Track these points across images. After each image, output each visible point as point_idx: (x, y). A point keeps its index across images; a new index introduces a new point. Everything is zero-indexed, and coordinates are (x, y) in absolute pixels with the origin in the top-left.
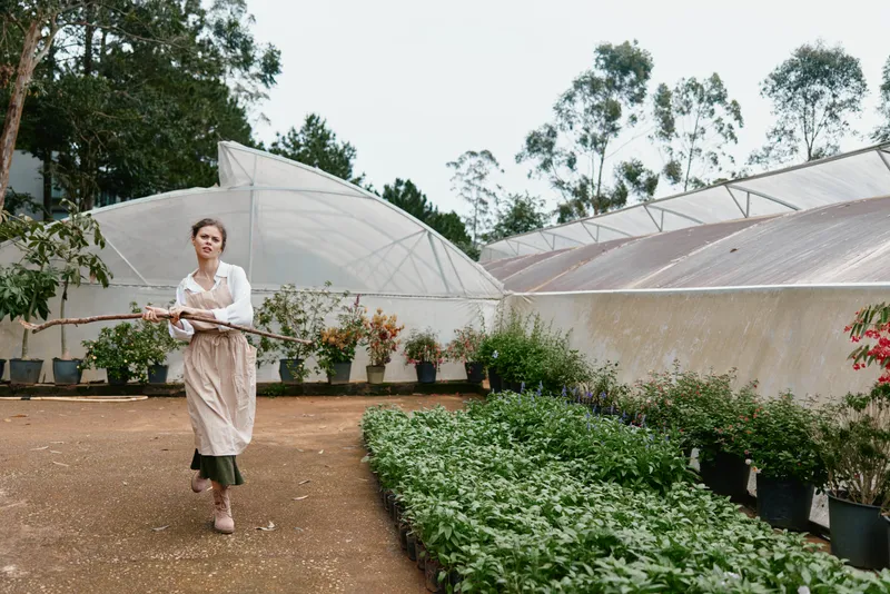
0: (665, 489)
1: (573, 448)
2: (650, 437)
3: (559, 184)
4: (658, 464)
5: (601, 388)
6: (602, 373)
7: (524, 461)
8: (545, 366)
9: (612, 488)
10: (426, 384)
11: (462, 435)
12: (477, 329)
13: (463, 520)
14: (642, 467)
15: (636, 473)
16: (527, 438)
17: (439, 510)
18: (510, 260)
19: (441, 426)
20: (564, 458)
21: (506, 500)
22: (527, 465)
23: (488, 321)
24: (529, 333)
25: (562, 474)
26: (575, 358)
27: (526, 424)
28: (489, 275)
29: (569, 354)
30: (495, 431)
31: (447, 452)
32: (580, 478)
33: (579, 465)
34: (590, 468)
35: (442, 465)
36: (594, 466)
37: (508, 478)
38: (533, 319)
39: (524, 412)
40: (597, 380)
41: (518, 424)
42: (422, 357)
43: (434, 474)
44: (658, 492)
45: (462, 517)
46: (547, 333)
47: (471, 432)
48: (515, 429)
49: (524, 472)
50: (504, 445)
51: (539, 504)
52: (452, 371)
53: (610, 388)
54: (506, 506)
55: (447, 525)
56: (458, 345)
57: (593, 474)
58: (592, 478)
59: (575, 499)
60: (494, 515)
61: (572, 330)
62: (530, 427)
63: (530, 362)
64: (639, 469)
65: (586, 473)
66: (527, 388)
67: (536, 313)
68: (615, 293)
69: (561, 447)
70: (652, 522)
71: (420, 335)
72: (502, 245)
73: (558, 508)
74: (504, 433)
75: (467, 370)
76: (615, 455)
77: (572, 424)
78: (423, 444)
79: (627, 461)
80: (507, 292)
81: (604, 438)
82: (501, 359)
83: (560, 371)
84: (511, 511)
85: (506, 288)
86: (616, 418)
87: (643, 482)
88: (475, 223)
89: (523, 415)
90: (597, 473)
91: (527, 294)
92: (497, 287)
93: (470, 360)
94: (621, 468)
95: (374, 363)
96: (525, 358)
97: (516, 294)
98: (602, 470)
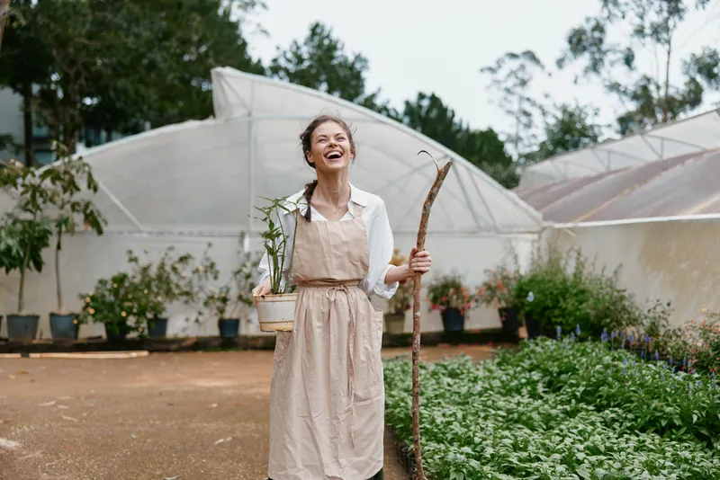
0: (712, 440)
1: (610, 397)
2: (699, 384)
3: (614, 87)
4: (704, 413)
5: (653, 331)
6: (651, 315)
7: (554, 412)
8: (588, 309)
9: (650, 439)
10: (454, 334)
11: (487, 385)
12: (511, 269)
13: (476, 466)
14: (685, 417)
15: (678, 423)
16: (559, 388)
17: (451, 456)
18: (555, 184)
19: (463, 376)
20: (599, 409)
21: (525, 449)
22: (557, 416)
23: (523, 258)
24: (570, 271)
25: (593, 424)
26: (622, 298)
27: (560, 373)
28: (523, 204)
29: (616, 294)
30: (524, 381)
31: (468, 403)
32: (614, 429)
33: (613, 415)
34: (626, 418)
35: (460, 415)
36: (630, 416)
37: (533, 429)
38: (574, 254)
39: (558, 360)
40: (647, 323)
41: (551, 373)
42: (448, 302)
43: (449, 423)
44: (705, 444)
45: (474, 463)
46: (591, 269)
47: (497, 383)
48: (547, 379)
49: (552, 423)
50: (533, 395)
51: (558, 452)
52: (482, 318)
53: (662, 331)
54: (525, 454)
55: (458, 471)
56: (489, 287)
57: (629, 425)
58: (628, 428)
59: (602, 448)
60: (511, 462)
61: (621, 265)
62: (563, 377)
63: (570, 304)
64: (682, 418)
65: (621, 423)
66: (564, 333)
67: (576, 248)
68: (670, 221)
69: (594, 397)
70: (684, 470)
71: (445, 278)
72: (546, 166)
73: (581, 456)
74: (533, 383)
75: (501, 316)
76: (655, 403)
77: (609, 371)
78: (442, 396)
79: (668, 409)
80: (546, 224)
81: (641, 385)
82: (536, 303)
83: (605, 313)
84: (531, 460)
85: (546, 218)
86: (660, 363)
87: (686, 433)
88: (516, 140)
89: (556, 363)
90: (634, 423)
91: (569, 225)
92: (534, 218)
93: (504, 304)
94: (661, 417)
95: (393, 311)
96: (565, 299)
97: (558, 226)
98: (639, 420)
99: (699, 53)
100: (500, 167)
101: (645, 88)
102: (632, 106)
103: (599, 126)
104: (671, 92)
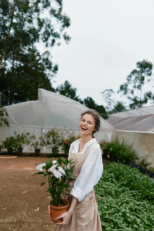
3: (129, 98)
5: (143, 163)
6: (143, 158)
8: (125, 154)
12: (106, 140)
18: (117, 119)
20: (131, 189)
23: (109, 138)
24: (121, 143)
26: (134, 152)
27: (119, 175)
33: (135, 193)
36: (140, 194)
38: (122, 139)
39: (119, 170)
40: (141, 160)
41: (117, 175)
50: (112, 182)
57: (140, 197)
61: (134, 143)
63: (121, 152)
67: (123, 137)
72: (114, 115)
74: (112, 177)
75: (103, 152)
76: (148, 190)
79: (151, 193)
80: (115, 130)
82: (112, 151)
83: (130, 156)
85: (115, 128)
88: (107, 108)
89: (118, 172)
90: (141, 196)
91: (121, 131)
92: (112, 128)
93: (104, 149)
94: (149, 196)
96: (120, 151)
97: (118, 130)
98: (143, 196)
100: (104, 114)
101: (136, 99)
102: (132, 102)
103: (126, 106)
104: (141, 100)
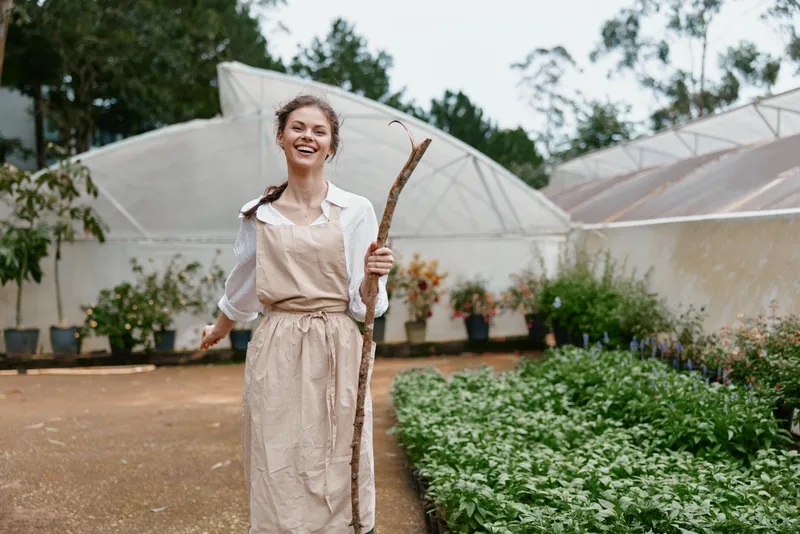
0: (750, 457)
1: (638, 412)
2: (735, 396)
3: (649, 82)
4: (740, 429)
5: (685, 339)
6: (684, 321)
7: (578, 428)
8: (617, 315)
9: (683, 459)
10: (478, 342)
11: (508, 400)
12: (538, 273)
13: (488, 495)
14: (720, 432)
15: (712, 439)
16: (585, 402)
17: (461, 484)
18: (585, 184)
19: (483, 390)
20: (627, 425)
21: (544, 473)
22: (582, 433)
23: (550, 261)
24: (599, 275)
25: (620, 442)
26: (653, 303)
27: (586, 385)
28: (550, 204)
29: (646, 299)
30: (547, 394)
31: (486, 420)
32: (643, 447)
33: (643, 432)
34: (656, 435)
35: (475, 435)
36: (661, 433)
37: (556, 449)
38: (603, 257)
39: (584, 370)
40: (679, 329)
41: (576, 385)
42: (471, 309)
43: (463, 444)
44: (742, 462)
45: (487, 491)
46: (620, 273)
47: (518, 397)
48: (572, 391)
49: (577, 441)
50: (558, 410)
51: (581, 476)
52: (508, 325)
53: (696, 338)
54: (545, 479)
55: (469, 500)
56: (514, 292)
57: (659, 442)
58: (659, 446)
59: (630, 471)
60: (529, 490)
61: (652, 269)
62: (590, 389)
63: (598, 310)
64: (716, 434)
65: (651, 442)
66: (592, 341)
67: (605, 250)
68: (705, 221)
69: (622, 411)
70: (718, 495)
71: (468, 283)
72: (576, 165)
73: (605, 480)
74: (556, 396)
75: (528, 322)
76: (688, 418)
77: (639, 384)
78: (458, 412)
79: (702, 425)
80: (574, 225)
81: (673, 399)
82: (564, 309)
83: (636, 319)
84: (551, 486)
85: (574, 219)
86: (694, 374)
87: (721, 450)
88: (546, 139)
89: (583, 374)
90: (664, 440)
91: (599, 226)
92: (562, 220)
93: (530, 311)
94: (694, 434)
95: (414, 319)
96: (593, 305)
97: (587, 227)
98: (670, 437)
99: (736, 46)
100: (529, 166)
101: (680, 84)
102: (665, 102)
103: (632, 124)
104: (707, 87)
